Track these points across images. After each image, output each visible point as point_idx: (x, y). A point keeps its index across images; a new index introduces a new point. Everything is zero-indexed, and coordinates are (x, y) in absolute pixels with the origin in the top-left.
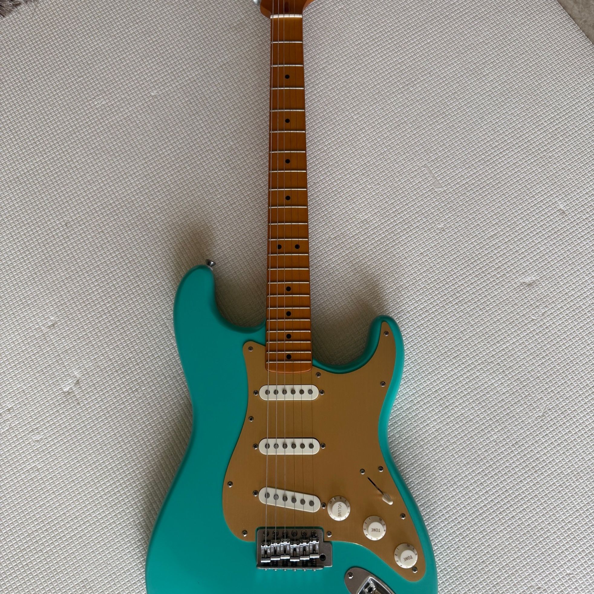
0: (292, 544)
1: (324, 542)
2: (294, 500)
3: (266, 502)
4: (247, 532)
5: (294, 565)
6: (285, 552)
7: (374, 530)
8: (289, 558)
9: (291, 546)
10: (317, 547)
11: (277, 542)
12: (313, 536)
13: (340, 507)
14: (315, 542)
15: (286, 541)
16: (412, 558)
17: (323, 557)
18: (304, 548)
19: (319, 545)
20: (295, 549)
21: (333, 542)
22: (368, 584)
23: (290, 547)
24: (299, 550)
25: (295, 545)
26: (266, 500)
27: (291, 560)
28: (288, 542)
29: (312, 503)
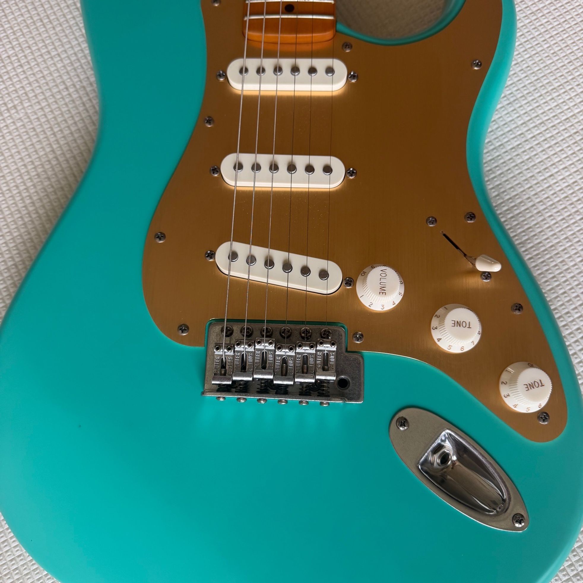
0: (279, 348)
1: (347, 351)
2: (287, 266)
3: (229, 270)
4: (188, 328)
5: (283, 391)
6: (264, 366)
7: (458, 324)
8: (271, 377)
9: (278, 353)
10: (332, 358)
11: (246, 343)
12: (324, 337)
13: (384, 275)
14: (327, 347)
15: (266, 342)
16: (542, 386)
17: (342, 383)
18: (305, 359)
19: (337, 353)
20: (284, 361)
21: (366, 353)
22: (440, 447)
23: (275, 356)
24: (294, 363)
25: (285, 352)
26: (230, 265)
27: (275, 382)
28: (270, 343)
29: (324, 274)
